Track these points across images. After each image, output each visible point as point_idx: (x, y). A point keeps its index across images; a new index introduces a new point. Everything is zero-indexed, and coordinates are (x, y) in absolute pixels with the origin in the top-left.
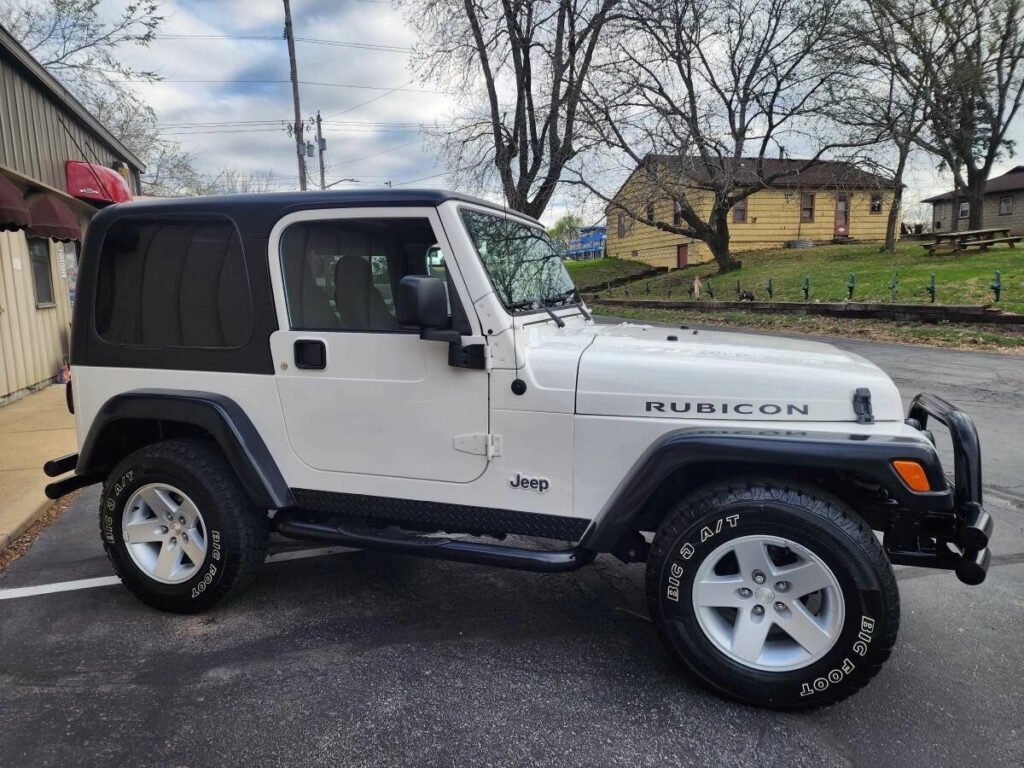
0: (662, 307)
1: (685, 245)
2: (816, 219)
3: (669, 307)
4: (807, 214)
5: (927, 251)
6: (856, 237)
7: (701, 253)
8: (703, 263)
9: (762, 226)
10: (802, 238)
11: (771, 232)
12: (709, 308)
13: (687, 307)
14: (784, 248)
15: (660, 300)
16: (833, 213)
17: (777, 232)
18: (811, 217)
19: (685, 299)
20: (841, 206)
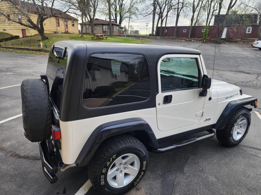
0: (30, 50)
1: (25, 30)
2: (60, 26)
3: (33, 50)
4: (58, 24)
5: (92, 38)
6: (70, 32)
7: (31, 33)
8: (32, 36)
9: (47, 26)
10: (58, 31)
11: (49, 28)
12: (48, 51)
13: (40, 50)
14: (54, 33)
15: (28, 48)
16: (64, 25)
17: (51, 29)
18: (59, 25)
19: (37, 48)
20: (66, 23)
